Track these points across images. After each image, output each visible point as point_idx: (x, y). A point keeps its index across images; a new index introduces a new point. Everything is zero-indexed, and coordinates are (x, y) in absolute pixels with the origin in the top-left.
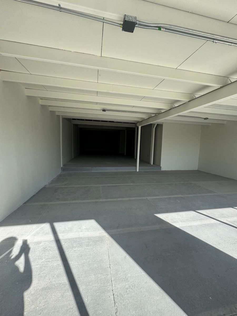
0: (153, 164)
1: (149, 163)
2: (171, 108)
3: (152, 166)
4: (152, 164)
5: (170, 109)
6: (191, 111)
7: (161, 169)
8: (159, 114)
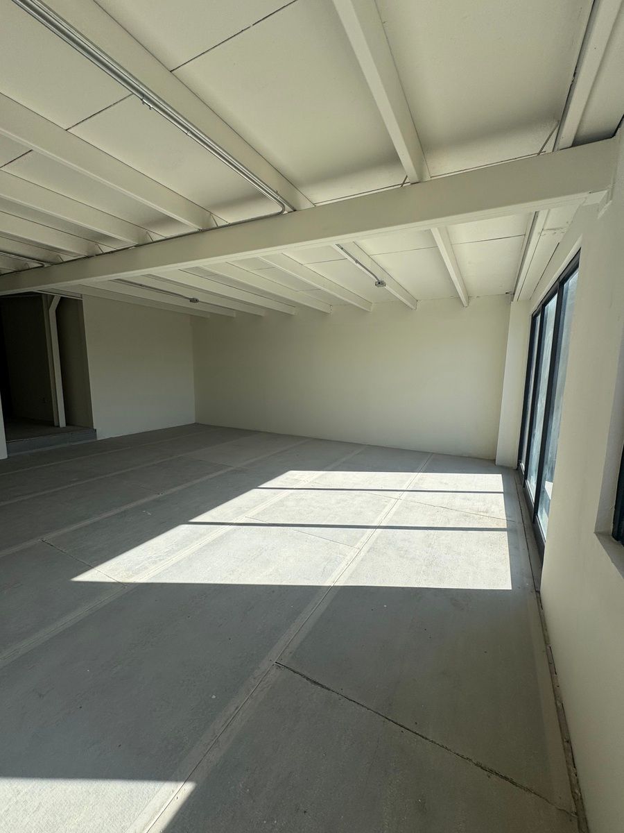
0: (67, 424)
1: (50, 422)
2: (90, 255)
3: (63, 431)
4: (62, 423)
5: (88, 257)
6: (150, 275)
7: (95, 436)
8: (53, 264)
